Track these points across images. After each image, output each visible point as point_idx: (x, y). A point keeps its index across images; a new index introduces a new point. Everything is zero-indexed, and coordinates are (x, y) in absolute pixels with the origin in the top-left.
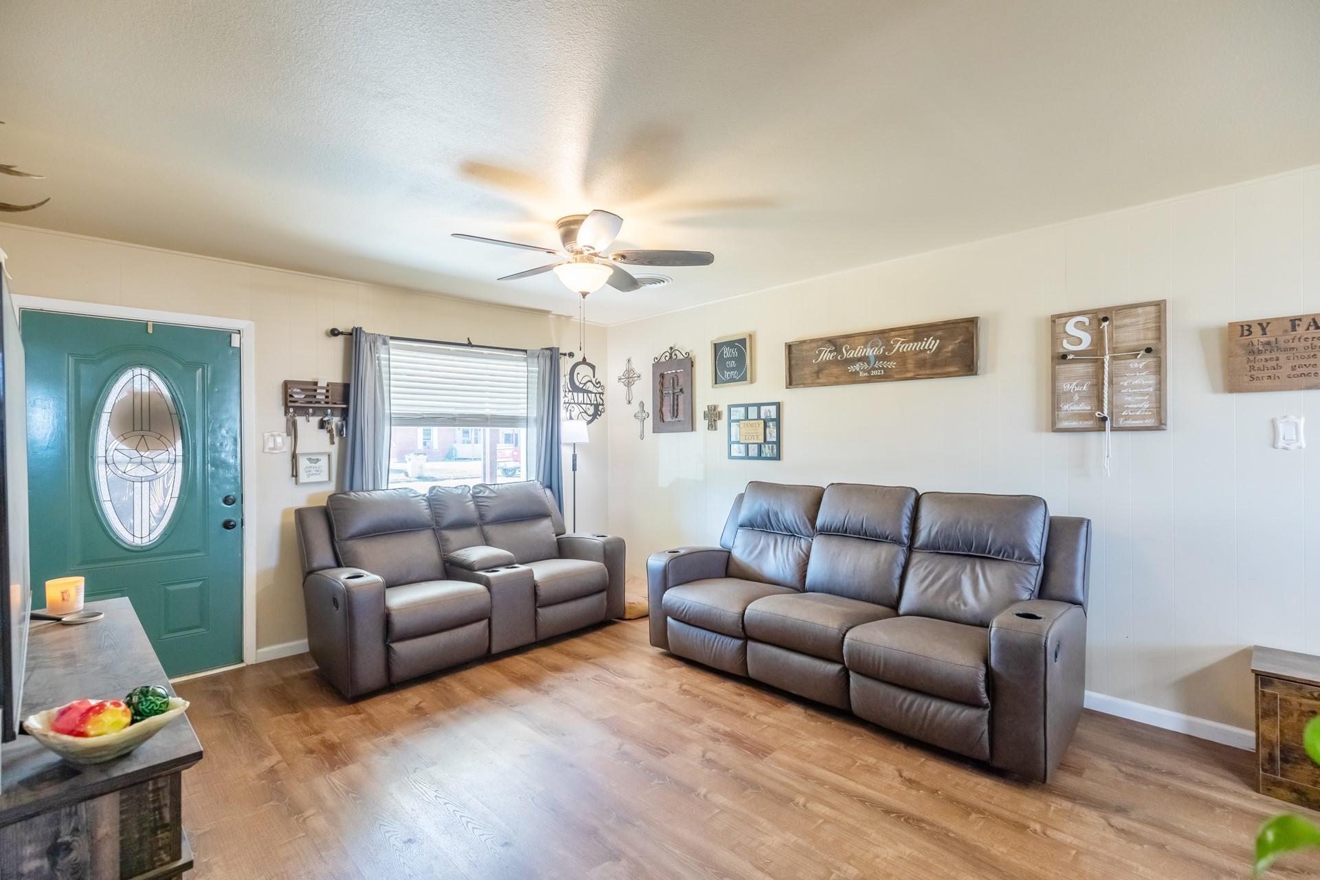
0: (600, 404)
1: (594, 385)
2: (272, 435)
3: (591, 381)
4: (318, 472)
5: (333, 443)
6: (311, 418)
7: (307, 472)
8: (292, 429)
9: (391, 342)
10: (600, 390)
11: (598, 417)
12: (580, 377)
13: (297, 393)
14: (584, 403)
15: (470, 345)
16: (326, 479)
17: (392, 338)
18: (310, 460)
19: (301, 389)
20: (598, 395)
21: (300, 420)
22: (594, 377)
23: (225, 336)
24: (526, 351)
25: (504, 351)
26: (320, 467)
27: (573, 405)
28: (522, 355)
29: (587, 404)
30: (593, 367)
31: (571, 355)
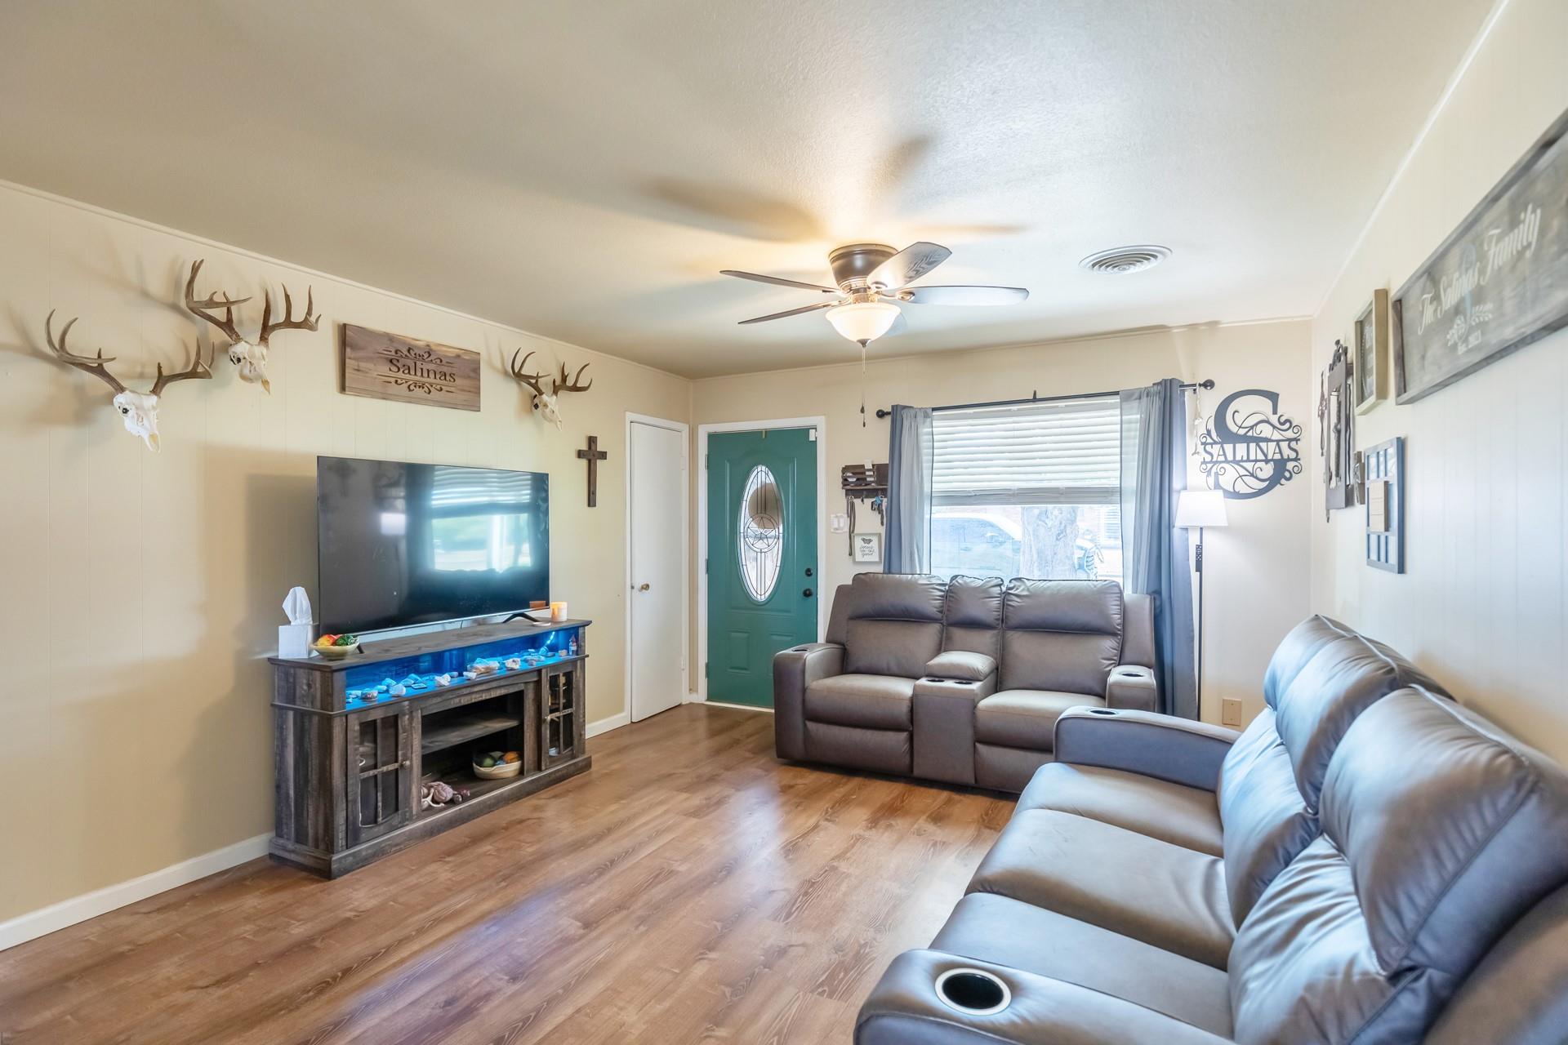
0: (1289, 460)
1: (1274, 427)
2: (837, 517)
3: (1267, 422)
4: (871, 552)
5: (882, 523)
6: (865, 500)
7: (862, 551)
8: (851, 512)
9: (935, 413)
10: (1290, 434)
11: (1283, 481)
12: (1239, 419)
13: (849, 477)
14: (1248, 460)
15: (1035, 400)
16: (877, 560)
17: (934, 409)
18: (863, 540)
19: (853, 473)
20: (1284, 445)
21: (857, 502)
22: (1275, 412)
23: (805, 431)
24: (1117, 393)
25: (1084, 399)
26: (872, 548)
27: (1222, 465)
28: (1116, 400)
29: (1256, 461)
30: (1273, 397)
31: (1208, 384)
